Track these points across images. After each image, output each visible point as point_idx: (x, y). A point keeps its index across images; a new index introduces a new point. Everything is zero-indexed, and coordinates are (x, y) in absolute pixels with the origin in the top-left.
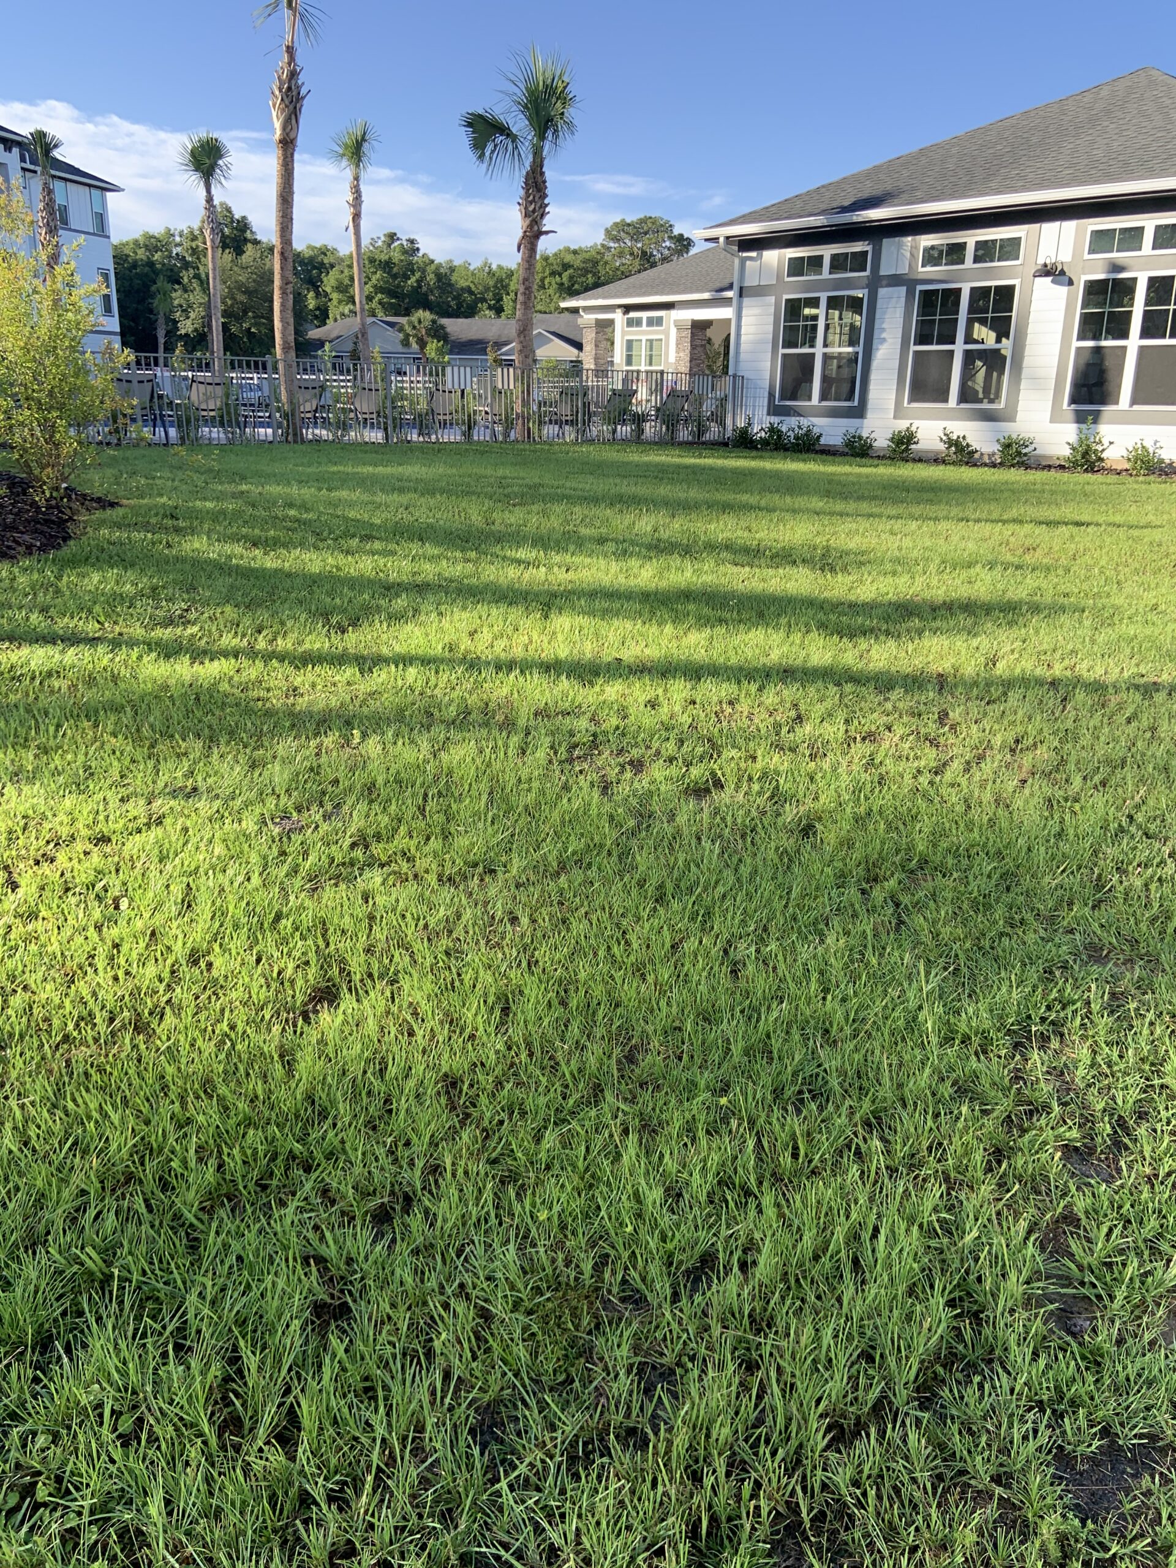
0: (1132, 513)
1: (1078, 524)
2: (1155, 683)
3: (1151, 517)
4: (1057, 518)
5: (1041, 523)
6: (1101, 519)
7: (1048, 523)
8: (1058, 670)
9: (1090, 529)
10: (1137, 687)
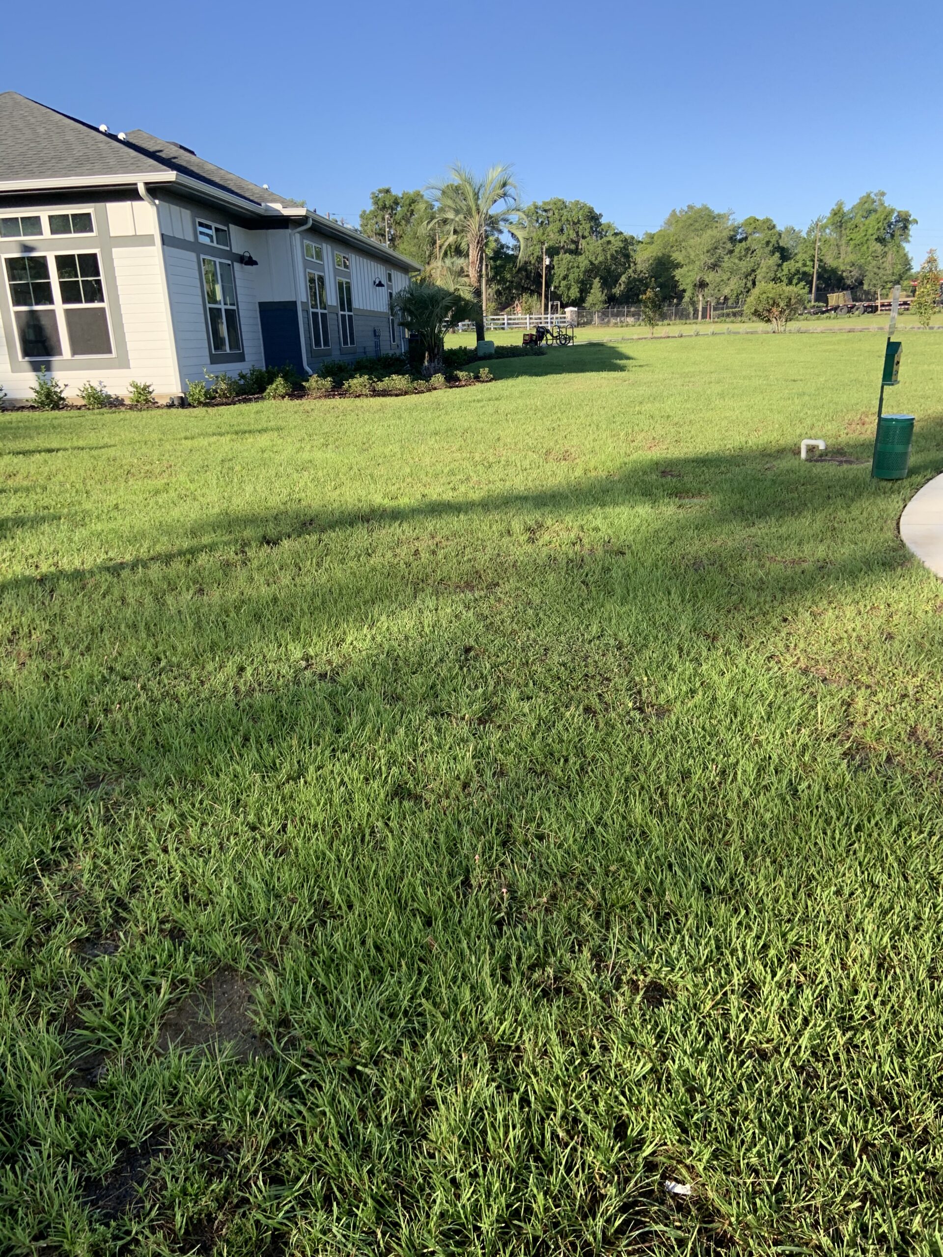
0: (92, 439)
1: (50, 451)
2: (122, 564)
3: (106, 440)
4: (32, 448)
5: (19, 453)
6: (68, 445)
7: (24, 453)
8: (44, 568)
9: (60, 454)
10: (108, 569)
